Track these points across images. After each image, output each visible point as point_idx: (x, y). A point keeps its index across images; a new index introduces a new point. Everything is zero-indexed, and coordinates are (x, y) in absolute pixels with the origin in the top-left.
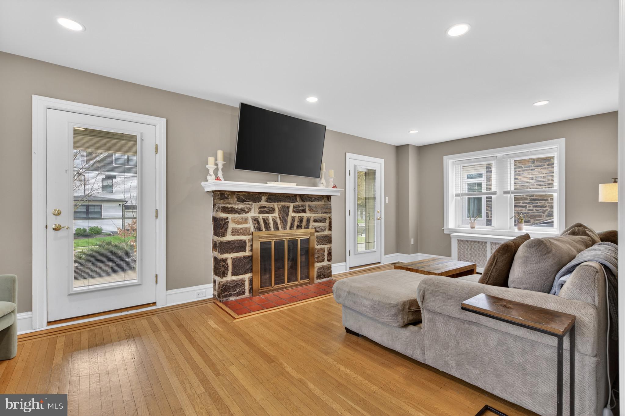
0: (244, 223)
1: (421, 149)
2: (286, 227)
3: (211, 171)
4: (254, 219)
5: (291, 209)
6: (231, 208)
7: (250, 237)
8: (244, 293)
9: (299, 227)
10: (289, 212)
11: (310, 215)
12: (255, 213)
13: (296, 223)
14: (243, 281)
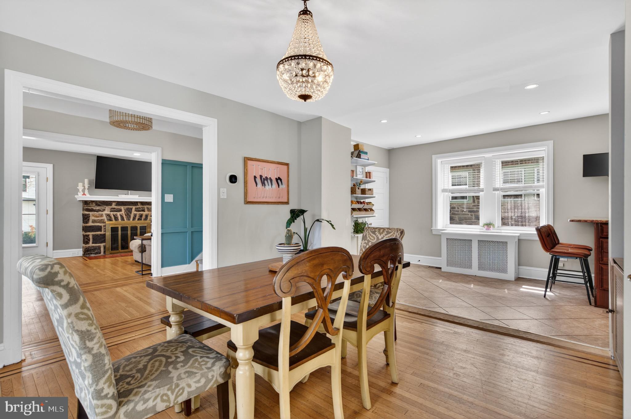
3: (81, 190)
5: (133, 210)
6: (92, 209)
8: (100, 253)
11: (147, 213)
14: (100, 247)
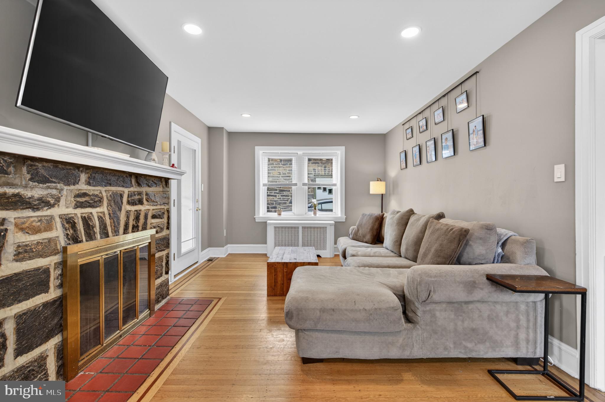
0: (46, 230)
1: (232, 135)
2: (118, 230)
4: (66, 219)
7: (57, 258)
9: (136, 228)
10: (122, 204)
12: (67, 207)
13: (131, 223)
